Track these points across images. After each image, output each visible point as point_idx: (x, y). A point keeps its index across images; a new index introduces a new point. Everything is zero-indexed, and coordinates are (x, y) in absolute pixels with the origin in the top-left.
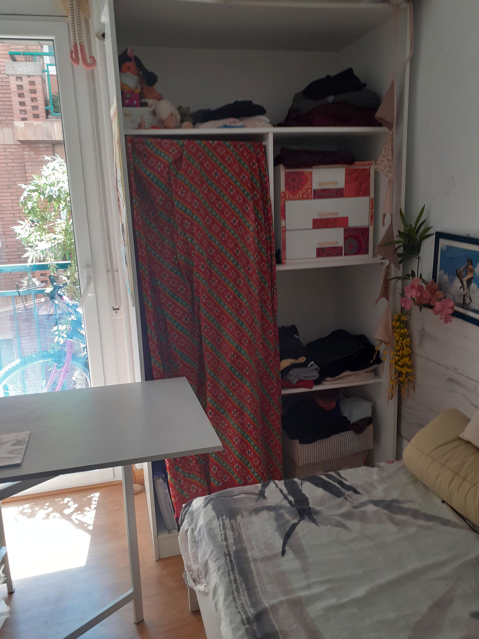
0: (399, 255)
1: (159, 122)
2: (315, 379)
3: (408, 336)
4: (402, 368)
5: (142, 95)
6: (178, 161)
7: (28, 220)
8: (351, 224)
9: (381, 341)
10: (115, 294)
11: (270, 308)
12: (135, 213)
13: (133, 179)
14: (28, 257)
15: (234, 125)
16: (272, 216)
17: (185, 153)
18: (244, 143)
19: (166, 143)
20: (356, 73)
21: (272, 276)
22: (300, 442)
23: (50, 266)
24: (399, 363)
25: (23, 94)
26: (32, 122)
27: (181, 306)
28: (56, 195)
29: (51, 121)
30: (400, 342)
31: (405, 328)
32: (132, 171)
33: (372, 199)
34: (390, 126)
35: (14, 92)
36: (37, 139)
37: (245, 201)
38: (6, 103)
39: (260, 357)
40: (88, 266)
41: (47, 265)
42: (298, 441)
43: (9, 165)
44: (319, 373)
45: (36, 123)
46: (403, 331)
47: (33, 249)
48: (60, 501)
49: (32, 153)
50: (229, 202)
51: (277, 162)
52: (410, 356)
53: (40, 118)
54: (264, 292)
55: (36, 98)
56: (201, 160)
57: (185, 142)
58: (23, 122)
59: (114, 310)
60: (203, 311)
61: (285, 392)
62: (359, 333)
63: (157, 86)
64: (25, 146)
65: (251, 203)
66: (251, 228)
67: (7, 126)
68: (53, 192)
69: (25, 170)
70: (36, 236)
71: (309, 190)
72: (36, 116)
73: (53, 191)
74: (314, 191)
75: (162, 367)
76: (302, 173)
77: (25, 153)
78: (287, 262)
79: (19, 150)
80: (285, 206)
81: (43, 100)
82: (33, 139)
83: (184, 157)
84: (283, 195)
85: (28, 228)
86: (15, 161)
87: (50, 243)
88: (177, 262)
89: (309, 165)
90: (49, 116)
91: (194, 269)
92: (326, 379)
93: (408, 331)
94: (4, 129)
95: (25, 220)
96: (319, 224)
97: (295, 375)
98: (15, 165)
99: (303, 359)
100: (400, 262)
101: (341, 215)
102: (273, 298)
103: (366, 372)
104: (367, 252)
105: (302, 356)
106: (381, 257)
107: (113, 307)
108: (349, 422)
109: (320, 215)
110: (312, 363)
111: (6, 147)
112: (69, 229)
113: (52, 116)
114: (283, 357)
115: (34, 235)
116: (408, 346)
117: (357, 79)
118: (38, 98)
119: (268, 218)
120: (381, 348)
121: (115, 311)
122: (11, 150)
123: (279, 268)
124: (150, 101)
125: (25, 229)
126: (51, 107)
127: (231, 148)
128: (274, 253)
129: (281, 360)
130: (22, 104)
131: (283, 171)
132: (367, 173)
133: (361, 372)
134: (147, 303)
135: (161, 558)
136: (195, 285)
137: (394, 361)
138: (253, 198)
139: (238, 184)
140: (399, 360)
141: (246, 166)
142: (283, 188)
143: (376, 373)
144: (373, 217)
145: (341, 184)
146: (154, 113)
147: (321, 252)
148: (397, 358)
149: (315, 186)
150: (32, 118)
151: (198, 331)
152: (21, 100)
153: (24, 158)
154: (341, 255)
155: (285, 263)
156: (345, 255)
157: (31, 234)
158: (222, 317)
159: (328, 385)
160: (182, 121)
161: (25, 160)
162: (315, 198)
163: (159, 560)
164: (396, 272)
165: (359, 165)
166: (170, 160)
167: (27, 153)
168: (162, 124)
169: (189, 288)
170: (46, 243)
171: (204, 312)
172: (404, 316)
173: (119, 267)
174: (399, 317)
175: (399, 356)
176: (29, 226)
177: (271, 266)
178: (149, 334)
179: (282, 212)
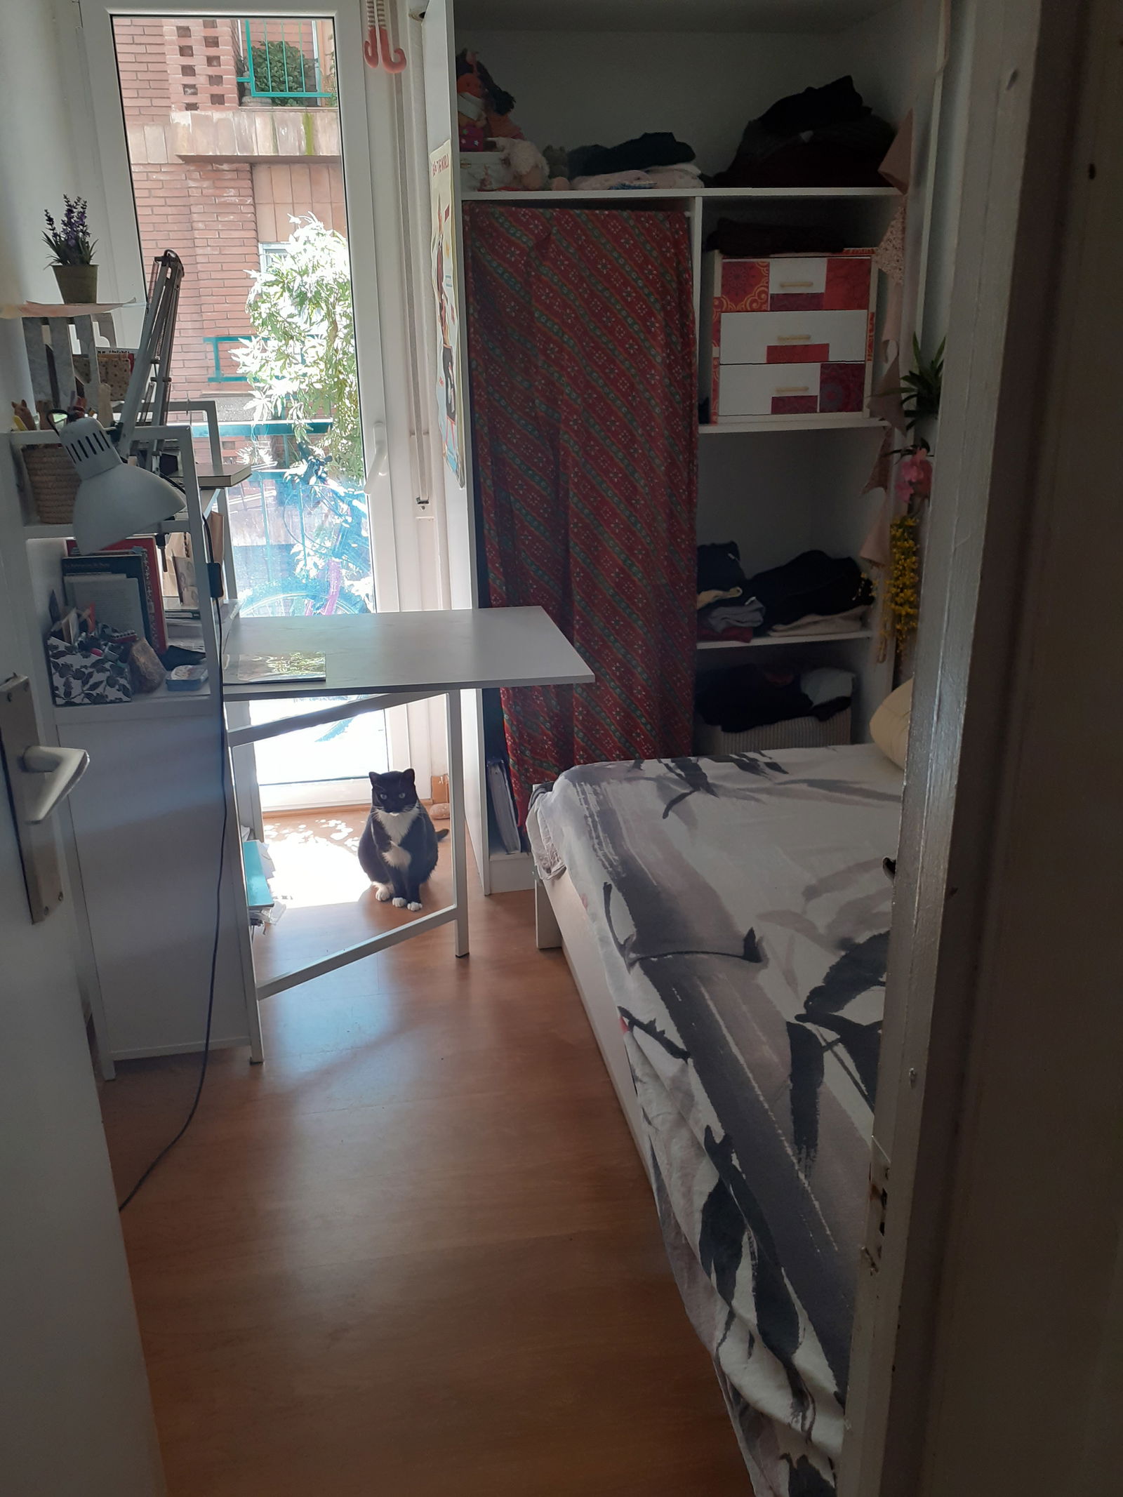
0: (908, 413)
1: (515, 177)
2: (756, 625)
3: (915, 554)
4: (900, 608)
5: (487, 130)
6: (543, 244)
7: (258, 339)
8: (833, 357)
9: (873, 563)
10: (422, 474)
11: (684, 497)
12: (472, 330)
13: (470, 274)
14: (254, 409)
15: (637, 183)
16: (695, 338)
17: (554, 230)
18: (653, 213)
19: (524, 215)
20: (858, 87)
21: (691, 442)
22: (724, 730)
23: (295, 427)
24: (897, 599)
25: (191, 48)
26: (209, 113)
27: (537, 487)
28: (311, 291)
29: (249, 110)
30: (900, 562)
31: (913, 539)
32: (470, 261)
33: (873, 314)
34: (903, 187)
35: (171, 43)
36: (218, 154)
37: (651, 314)
38: (151, 67)
39: (664, 581)
40: (378, 422)
41: (290, 424)
42: (719, 728)
43: (156, 210)
44: (763, 617)
45: (217, 115)
46: (906, 544)
47: (264, 393)
48: (323, 824)
49: (205, 184)
50: (624, 313)
51: (707, 246)
52: (916, 587)
53: (226, 104)
54: (676, 471)
55: (218, 58)
56: (580, 243)
57: (556, 212)
58: (189, 113)
59: (420, 503)
60: (573, 500)
61: (703, 646)
62: (845, 556)
63: (512, 115)
64: (192, 168)
65: (660, 316)
66: (659, 359)
67: (153, 121)
68: (307, 286)
69: (191, 222)
70: (272, 369)
71: (763, 296)
72: (218, 100)
73: (306, 283)
74: (772, 296)
75: (504, 588)
76: (752, 266)
77: (192, 184)
78: (720, 420)
79: (179, 178)
80: (720, 322)
81: (232, 62)
82: (211, 154)
83: (553, 237)
84: (717, 303)
85: (257, 353)
86: (169, 202)
87: (296, 383)
88: (533, 414)
89: (765, 254)
90: (245, 99)
91: (562, 426)
92: (774, 627)
93: (916, 545)
94: (147, 129)
95: (253, 337)
96: (778, 355)
97: (719, 619)
98: (169, 210)
99: (738, 591)
100: (909, 427)
101: (816, 340)
102: (691, 482)
103: (845, 618)
104: (859, 409)
105: (734, 586)
106: (880, 418)
107: (418, 499)
108: (811, 703)
109: (780, 339)
110: (754, 598)
111: (150, 169)
112: (334, 357)
113: (252, 100)
114: (703, 586)
115: (269, 367)
116: (913, 570)
117: (858, 98)
118: (221, 57)
119: (687, 343)
120: (873, 574)
121: (422, 505)
122: (162, 177)
123: (705, 429)
124: (501, 141)
125: (251, 355)
126: (249, 78)
127: (632, 223)
128: (695, 402)
129: (699, 593)
130: (188, 70)
131: (718, 261)
132: (865, 267)
133: (836, 618)
134: (485, 481)
135: (493, 892)
136: (562, 453)
137: (889, 595)
138: (663, 308)
139: (640, 283)
140: (897, 595)
141: (655, 254)
142: (717, 292)
143: (863, 621)
144: (876, 345)
145: (820, 287)
146: (506, 162)
147: (781, 405)
148: (894, 590)
149: (774, 289)
150: (210, 104)
151: (563, 531)
152: (187, 61)
153: (189, 196)
154: (816, 412)
155: (715, 423)
156: (822, 411)
157: (264, 364)
158: (604, 509)
159: (778, 638)
160: (552, 175)
161: (192, 200)
162: (771, 311)
163: (489, 895)
164: (901, 440)
165: (851, 254)
166: (531, 244)
167: (196, 184)
168: (518, 182)
169: (552, 458)
170: (290, 382)
171: (575, 499)
172: (911, 518)
173: (430, 427)
174: (904, 519)
175: (898, 587)
176: (259, 349)
177: (690, 425)
178: (486, 532)
179: (713, 333)
